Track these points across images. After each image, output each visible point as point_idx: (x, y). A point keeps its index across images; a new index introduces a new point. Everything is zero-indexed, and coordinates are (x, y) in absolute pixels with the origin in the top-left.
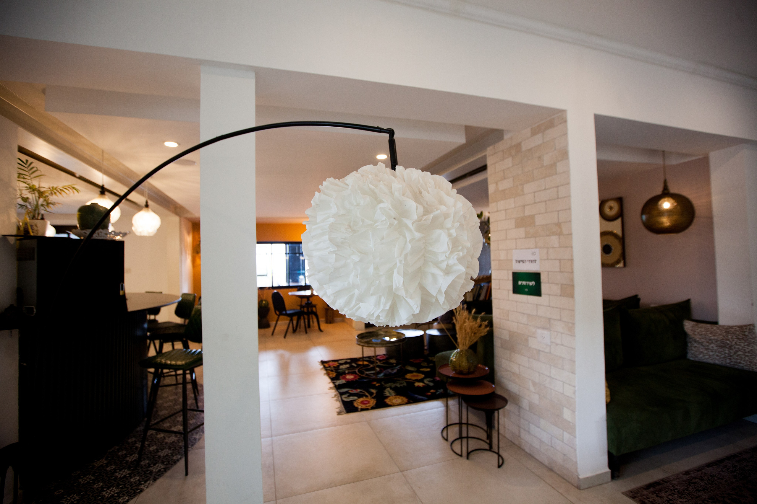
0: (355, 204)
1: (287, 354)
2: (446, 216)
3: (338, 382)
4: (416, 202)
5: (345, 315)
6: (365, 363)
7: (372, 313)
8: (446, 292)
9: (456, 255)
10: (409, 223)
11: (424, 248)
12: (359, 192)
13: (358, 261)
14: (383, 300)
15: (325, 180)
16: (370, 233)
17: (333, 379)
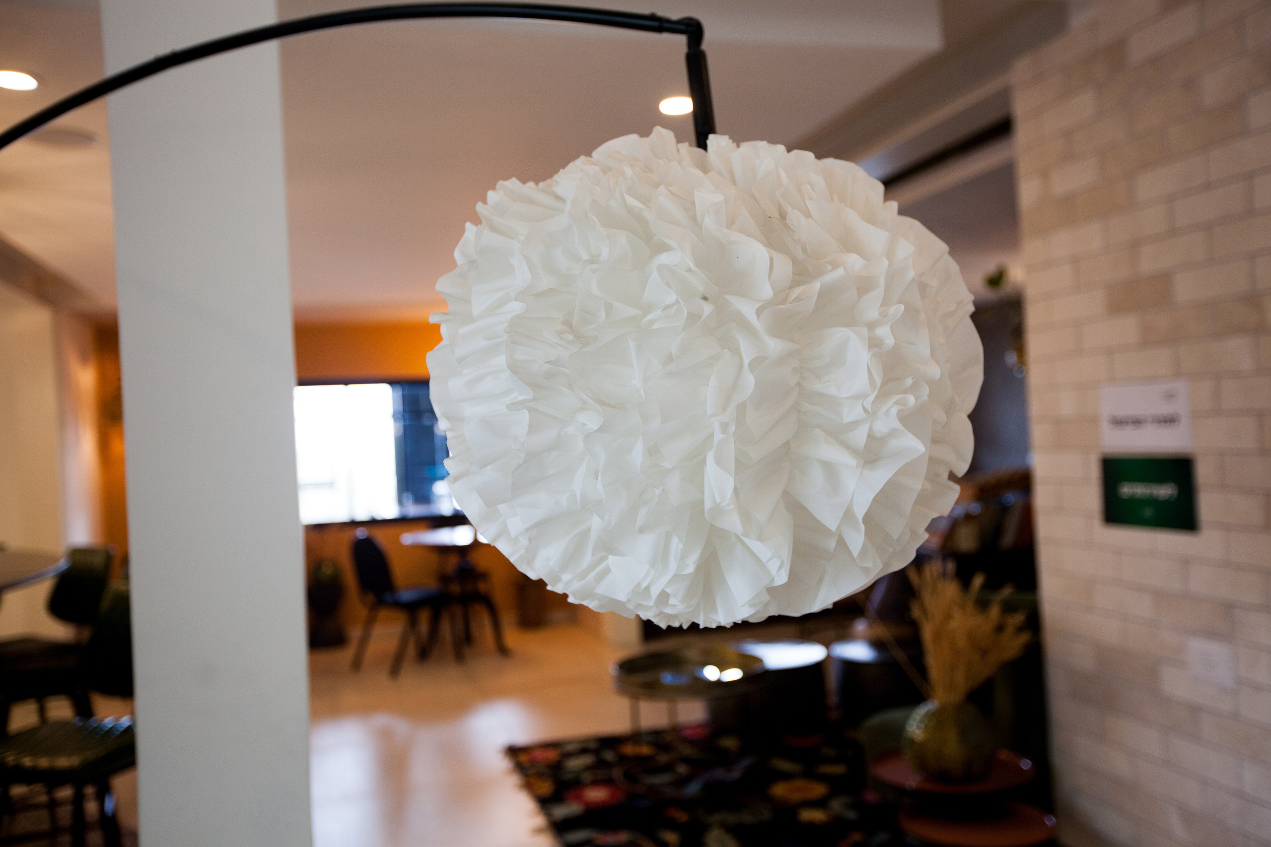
0: (585, 256)
1: (400, 726)
2: (864, 286)
3: (562, 811)
4: (770, 244)
5: (565, 596)
6: (645, 750)
7: (644, 585)
8: (868, 519)
9: (896, 403)
10: (747, 309)
11: (798, 384)
12: (595, 219)
13: (596, 428)
14: (676, 545)
15: (493, 188)
16: (631, 343)
17: (545, 803)
